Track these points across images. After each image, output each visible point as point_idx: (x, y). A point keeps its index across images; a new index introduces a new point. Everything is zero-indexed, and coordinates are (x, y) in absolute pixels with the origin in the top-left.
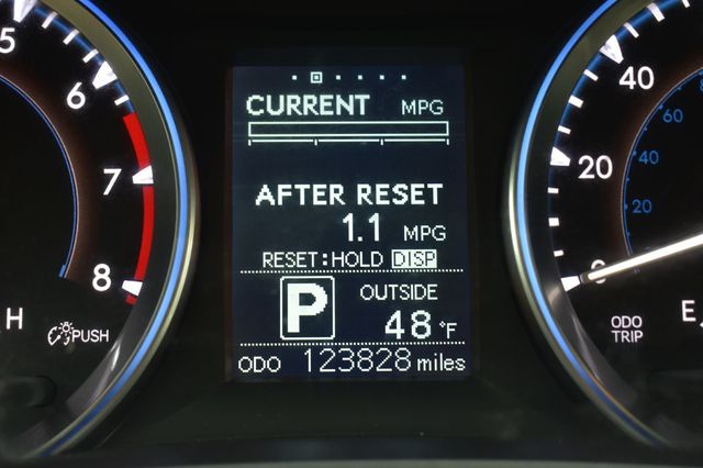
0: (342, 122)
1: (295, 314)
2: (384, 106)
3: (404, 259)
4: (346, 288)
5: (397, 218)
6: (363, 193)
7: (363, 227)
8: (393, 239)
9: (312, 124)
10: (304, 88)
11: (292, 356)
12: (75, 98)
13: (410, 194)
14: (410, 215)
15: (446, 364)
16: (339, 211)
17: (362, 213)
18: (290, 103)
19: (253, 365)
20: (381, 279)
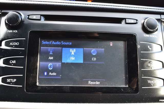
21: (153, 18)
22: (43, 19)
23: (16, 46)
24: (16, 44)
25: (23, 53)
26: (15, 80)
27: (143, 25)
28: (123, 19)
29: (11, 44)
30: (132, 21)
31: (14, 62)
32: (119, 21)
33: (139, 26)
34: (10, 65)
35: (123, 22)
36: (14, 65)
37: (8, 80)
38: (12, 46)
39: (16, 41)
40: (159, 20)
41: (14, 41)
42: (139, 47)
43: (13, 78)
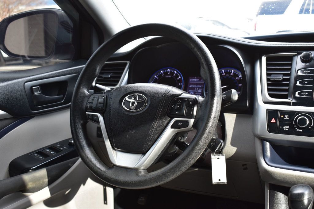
0: (197, 81)
2: (199, 80)
3: (199, 91)
4: (195, 93)
5: (199, 88)
6: (197, 86)
7: (197, 89)
8: (199, 90)
9: (195, 81)
10: (194, 79)
12: (178, 79)
13: (200, 86)
14: (200, 88)
16: (195, 88)
17: (197, 88)
18: (193, 80)
20: (197, 92)
23: (308, 73)
24: (308, 72)
25: (312, 77)
26: (307, 93)
29: (304, 72)
31: (307, 82)
34: (304, 84)
36: (307, 84)
37: (302, 94)
38: (305, 73)
39: (308, 70)
41: (306, 70)
43: (306, 92)
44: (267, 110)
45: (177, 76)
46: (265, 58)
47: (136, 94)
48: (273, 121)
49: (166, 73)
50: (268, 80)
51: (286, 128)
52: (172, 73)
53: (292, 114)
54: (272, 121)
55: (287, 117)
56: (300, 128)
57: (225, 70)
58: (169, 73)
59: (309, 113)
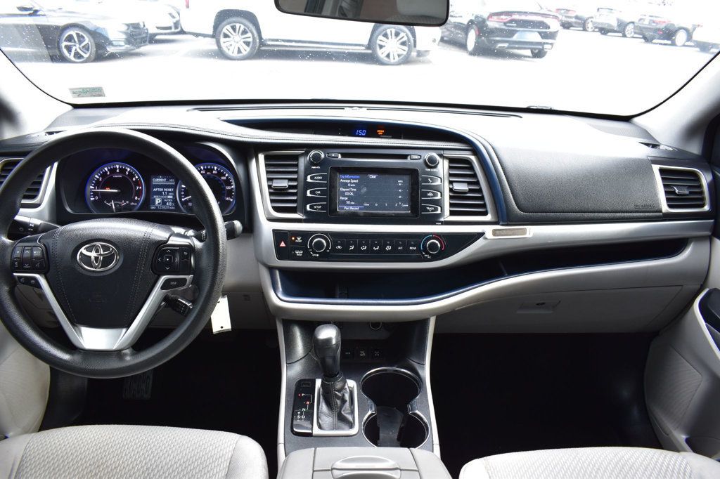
0: (163, 182)
1: (157, 202)
2: (168, 180)
3: (169, 197)
4: (163, 200)
5: (168, 192)
6: (165, 189)
7: (165, 193)
8: (168, 195)
9: (160, 182)
10: (159, 178)
11: (157, 207)
12: (134, 179)
13: (170, 190)
14: (170, 192)
15: (173, 208)
16: (162, 192)
18: (158, 180)
19: (152, 208)
20: (166, 199)
21: (434, 154)
22: (340, 156)
23: (320, 180)
24: (320, 178)
25: (325, 185)
26: (320, 207)
27: (425, 161)
28: (408, 155)
29: (315, 178)
30: (416, 157)
31: (319, 192)
32: (405, 157)
33: (421, 161)
34: (316, 194)
35: (409, 157)
36: (319, 195)
37: (315, 207)
38: (316, 180)
39: (320, 176)
40: (441, 156)
41: (318, 176)
42: (420, 179)
43: (319, 205)
44: (274, 231)
45: (131, 175)
46: (263, 156)
47: (98, 244)
48: (283, 244)
49: (113, 171)
50: (270, 187)
51: (299, 253)
52: (123, 171)
53: (305, 235)
54: (281, 245)
55: (299, 239)
56: (317, 253)
57: (204, 167)
58: (118, 171)
59: (326, 233)
